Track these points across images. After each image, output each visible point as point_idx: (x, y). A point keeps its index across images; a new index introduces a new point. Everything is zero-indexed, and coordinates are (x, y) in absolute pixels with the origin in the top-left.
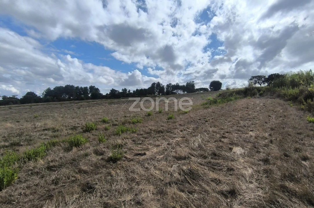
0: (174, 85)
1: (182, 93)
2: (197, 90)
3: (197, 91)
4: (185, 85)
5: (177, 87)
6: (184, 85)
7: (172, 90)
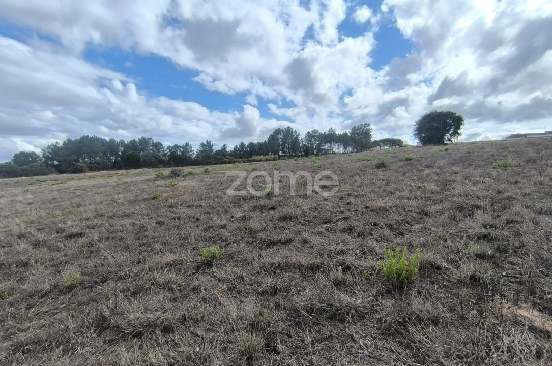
0: (325, 132)
1: (342, 151)
2: (376, 143)
3: (375, 147)
4: (348, 133)
5: (330, 138)
6: (346, 133)
7: (319, 145)
